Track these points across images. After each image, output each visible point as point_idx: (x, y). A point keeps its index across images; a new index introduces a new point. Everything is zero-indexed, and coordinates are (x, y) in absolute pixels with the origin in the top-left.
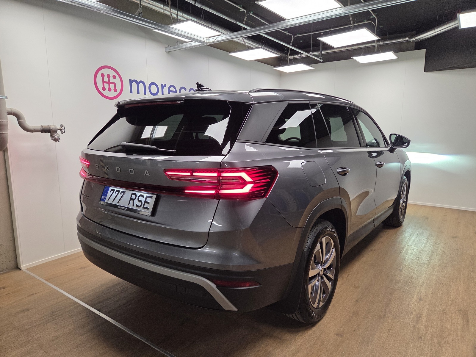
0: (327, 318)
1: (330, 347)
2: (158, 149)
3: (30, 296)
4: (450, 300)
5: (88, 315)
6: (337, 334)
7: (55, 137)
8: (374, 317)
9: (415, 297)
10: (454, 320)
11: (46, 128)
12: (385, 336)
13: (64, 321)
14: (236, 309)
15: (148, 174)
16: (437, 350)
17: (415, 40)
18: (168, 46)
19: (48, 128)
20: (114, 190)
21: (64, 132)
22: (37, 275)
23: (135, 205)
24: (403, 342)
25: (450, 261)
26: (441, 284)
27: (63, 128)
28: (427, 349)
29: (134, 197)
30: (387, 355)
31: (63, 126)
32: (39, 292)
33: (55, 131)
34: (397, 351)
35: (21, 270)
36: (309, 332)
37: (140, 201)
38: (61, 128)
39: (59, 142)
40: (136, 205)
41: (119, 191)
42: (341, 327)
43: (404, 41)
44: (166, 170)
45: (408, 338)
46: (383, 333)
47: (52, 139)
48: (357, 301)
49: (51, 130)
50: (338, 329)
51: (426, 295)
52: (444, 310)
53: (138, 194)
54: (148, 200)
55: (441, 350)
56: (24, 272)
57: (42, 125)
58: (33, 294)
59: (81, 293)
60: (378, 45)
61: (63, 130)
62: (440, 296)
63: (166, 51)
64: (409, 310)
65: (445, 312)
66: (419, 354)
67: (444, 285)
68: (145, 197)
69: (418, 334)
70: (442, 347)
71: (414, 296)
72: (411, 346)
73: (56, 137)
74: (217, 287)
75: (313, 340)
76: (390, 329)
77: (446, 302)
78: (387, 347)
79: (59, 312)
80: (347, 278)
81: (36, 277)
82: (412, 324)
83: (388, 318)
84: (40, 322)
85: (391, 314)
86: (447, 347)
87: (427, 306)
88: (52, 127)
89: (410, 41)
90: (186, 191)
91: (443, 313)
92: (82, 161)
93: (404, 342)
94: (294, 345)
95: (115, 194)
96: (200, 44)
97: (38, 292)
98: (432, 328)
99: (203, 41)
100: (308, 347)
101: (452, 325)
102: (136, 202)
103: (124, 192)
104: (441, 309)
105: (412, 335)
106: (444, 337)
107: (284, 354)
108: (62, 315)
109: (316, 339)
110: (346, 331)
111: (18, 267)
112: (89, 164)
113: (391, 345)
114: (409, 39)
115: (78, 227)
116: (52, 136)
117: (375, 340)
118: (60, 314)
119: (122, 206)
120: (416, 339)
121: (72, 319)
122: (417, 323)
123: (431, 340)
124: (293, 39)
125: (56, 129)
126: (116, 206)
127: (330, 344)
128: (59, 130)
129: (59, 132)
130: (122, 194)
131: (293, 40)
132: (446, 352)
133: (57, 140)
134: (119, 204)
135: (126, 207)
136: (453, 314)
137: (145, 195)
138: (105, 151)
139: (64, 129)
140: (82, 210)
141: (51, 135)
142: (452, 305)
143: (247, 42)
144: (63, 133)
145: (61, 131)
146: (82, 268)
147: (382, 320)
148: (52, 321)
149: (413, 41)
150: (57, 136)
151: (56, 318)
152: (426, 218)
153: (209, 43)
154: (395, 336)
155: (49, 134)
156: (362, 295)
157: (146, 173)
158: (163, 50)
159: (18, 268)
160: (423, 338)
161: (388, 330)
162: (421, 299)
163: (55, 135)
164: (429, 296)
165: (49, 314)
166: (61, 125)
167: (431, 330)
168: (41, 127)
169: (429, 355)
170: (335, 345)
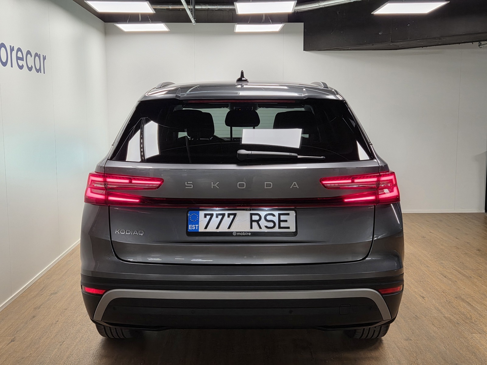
2: (299, 156)
4: (441, 292)
14: (391, 318)
20: (210, 214)
23: (263, 227)
29: (255, 218)
37: (271, 221)
40: (266, 226)
41: (222, 215)
44: (321, 180)
53: (263, 213)
54: (284, 218)
65: (449, 302)
68: (277, 215)
74: (382, 297)
90: (346, 200)
95: (216, 219)
102: (263, 223)
103: (234, 214)
110: (408, 335)
126: (230, 234)
127: (411, 348)
130: (232, 216)
134: (233, 230)
135: (249, 232)
137: (276, 213)
164: (425, 293)
170: (416, 347)
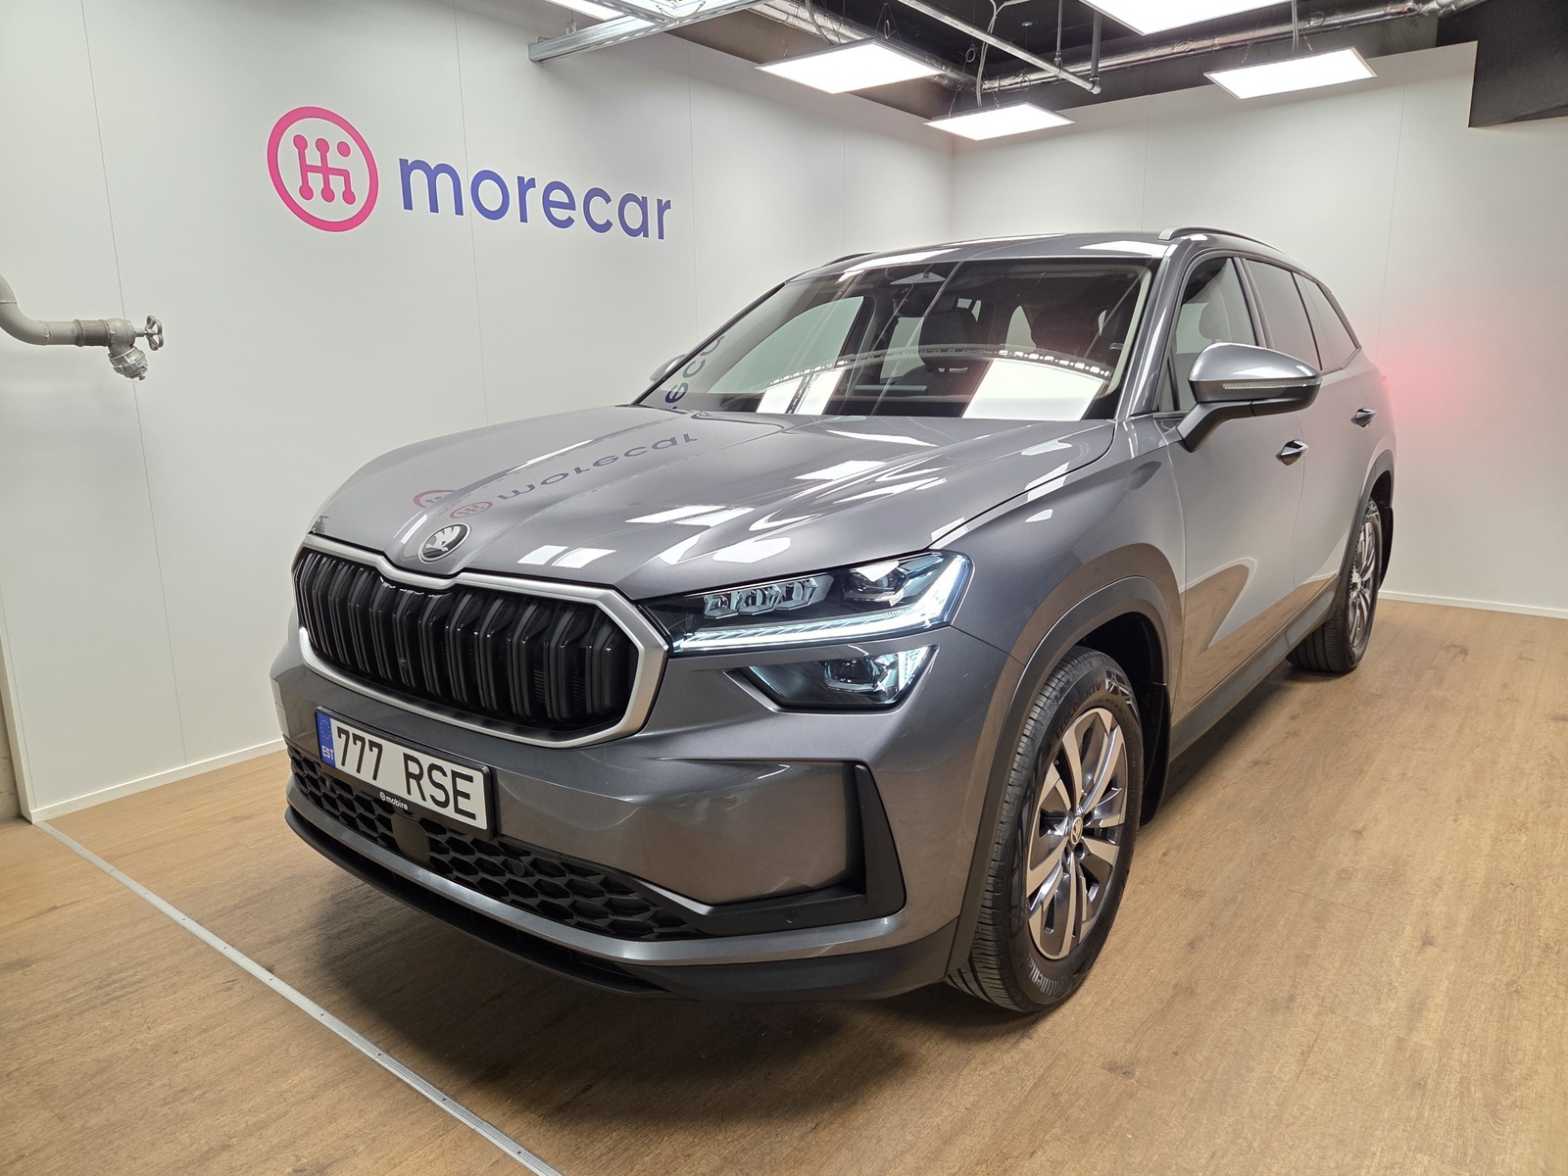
0: (1079, 1008)
1: (1083, 1116)
3: (40, 914)
4: (1537, 943)
5: (227, 985)
6: (1112, 1068)
7: (128, 361)
8: (1250, 1003)
9: (1406, 934)
10: (1551, 1019)
11: (92, 328)
12: (1288, 1076)
13: (142, 1006)
16: (1481, 1131)
17: (1438, 7)
18: (541, 40)
19: (101, 329)
21: (161, 344)
22: (80, 842)
24: (1353, 1099)
25: (1543, 803)
26: (1505, 886)
27: (155, 329)
28: (1446, 1127)
30: (1290, 1147)
31: (154, 323)
32: (74, 903)
33: (128, 342)
34: (1331, 1135)
35: (30, 823)
36: (1009, 1056)
38: (150, 331)
39: (141, 379)
42: (1129, 1041)
43: (1399, 13)
45: (1374, 1086)
46: (1283, 1066)
47: (118, 370)
48: (1192, 945)
49: (112, 335)
50: (1116, 1047)
51: (1446, 927)
52: (1513, 982)
55: (1497, 1133)
56: (40, 832)
57: (79, 319)
58: (55, 908)
59: (219, 907)
60: (1305, 29)
61: (156, 338)
62: (1499, 929)
63: (533, 57)
64: (1384, 979)
65: (1517, 991)
66: (1413, 1148)
67: (1514, 891)
69: (1413, 1070)
70: (1502, 1120)
71: (1404, 928)
72: (1386, 1114)
73: (131, 360)
75: (1019, 1089)
76: (1310, 1049)
77: (1522, 951)
78: (1294, 1117)
79: (130, 972)
80: (1161, 862)
81: (77, 850)
82: (1391, 1032)
83: (1305, 1008)
84: (60, 1008)
85: (1317, 995)
86: (1521, 1123)
87: (1452, 968)
88: (115, 327)
89: (1420, 15)
91: (1509, 995)
93: (1358, 1101)
94: (950, 1104)
96: (649, 24)
97: (72, 900)
98: (1467, 1049)
99: (659, 11)
100: (998, 1113)
101: (1540, 1039)
104: (1505, 980)
105: (1392, 1074)
106: (1511, 1085)
107: (909, 1137)
108: (139, 981)
109: (1030, 1084)
110: (1145, 1054)
111: (23, 812)
113: (1308, 1109)
114: (1416, 7)
116: (116, 358)
117: (1251, 1091)
118: (133, 979)
120: (1406, 1089)
121: (173, 997)
122: (1410, 1030)
123: (1462, 1092)
124: (995, 13)
125: (130, 333)
127: (1081, 1102)
128: (140, 335)
129: (141, 343)
131: (994, 17)
132: (1515, 1143)
133: (134, 372)
136: (1548, 998)
139: (160, 331)
141: (112, 355)
142: (1543, 963)
143: (828, 29)
144: (156, 349)
145: (149, 339)
146: (235, 819)
147: (1280, 1018)
148: (103, 1004)
149: (1433, 12)
150: (133, 358)
151: (118, 993)
152: (1460, 652)
153: (681, 19)
154: (1327, 1079)
155: (106, 350)
156: (1212, 924)
158: (524, 54)
159: (21, 817)
160: (1430, 1084)
161: (1302, 1053)
162: (1427, 941)
163: (129, 356)
164: (1460, 930)
165: (97, 979)
166: (149, 320)
167: (1461, 1054)
168: (72, 326)
169: (1452, 1150)
170: (1101, 1108)
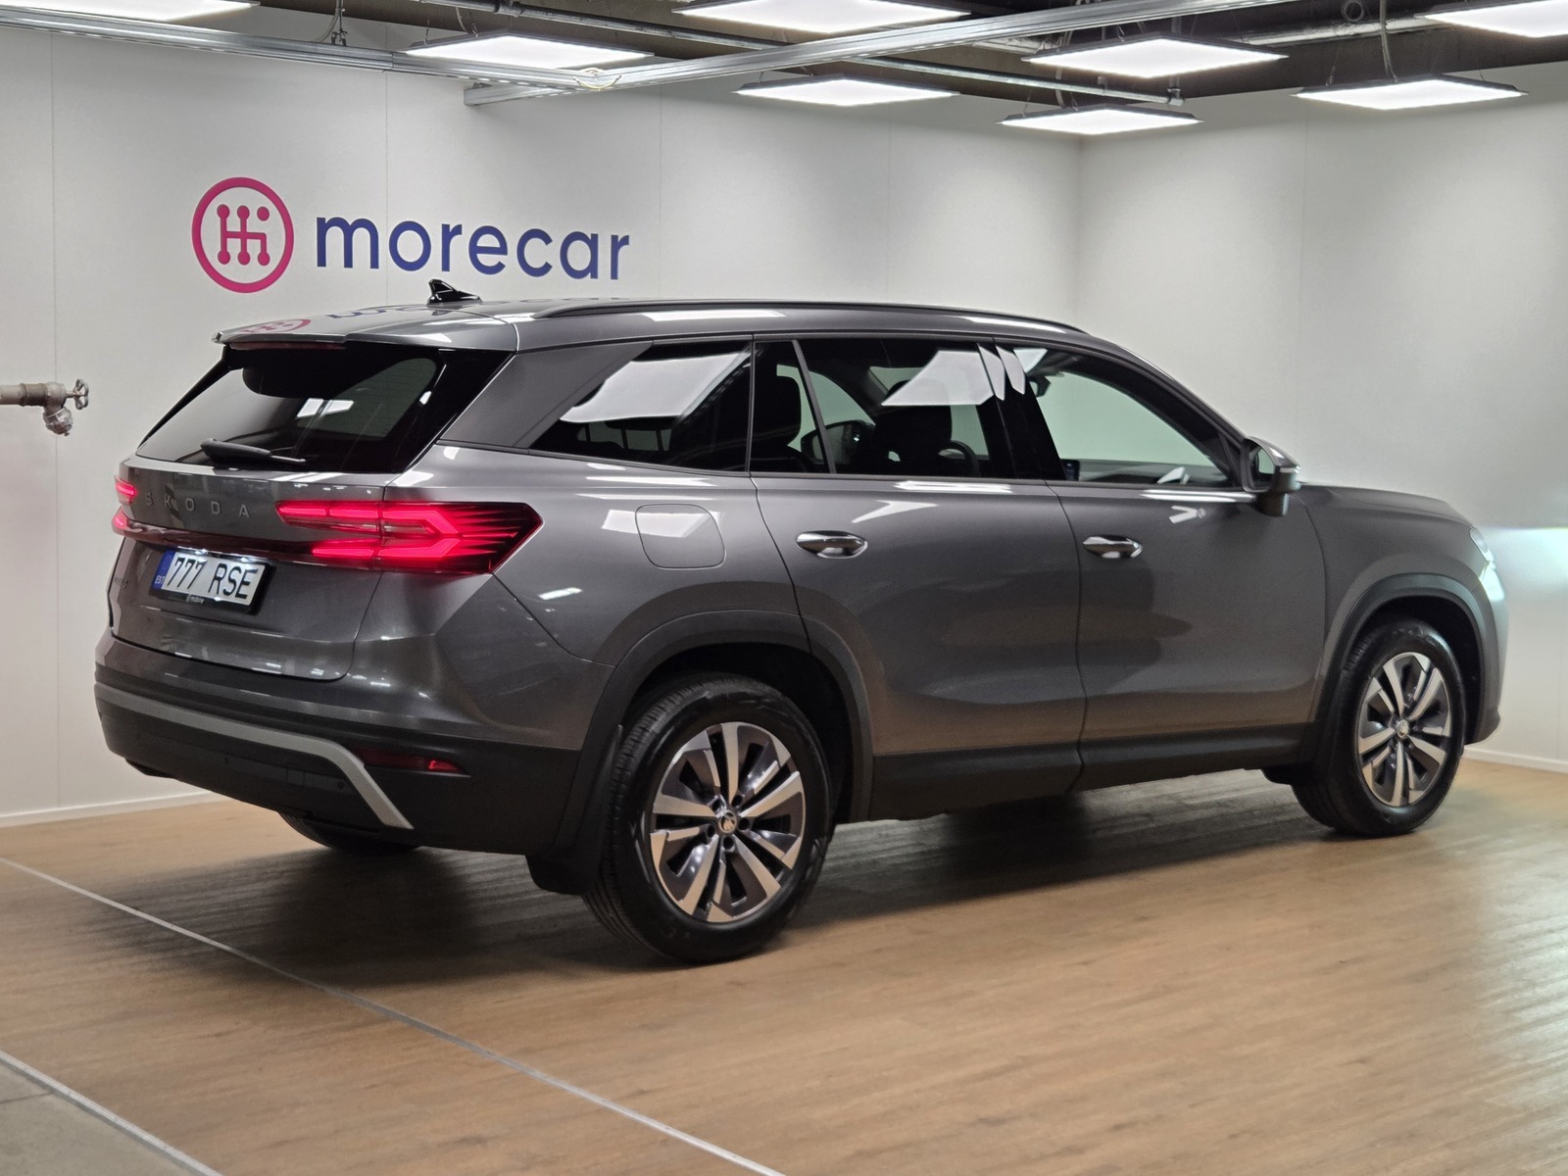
2: (274, 457)
7: (59, 419)
11: (35, 390)
14: (408, 825)
15: (246, 513)
19: (40, 392)
20: (182, 560)
21: (86, 405)
23: (221, 591)
27: (83, 391)
29: (221, 573)
31: (83, 385)
33: (60, 403)
37: (232, 581)
38: (78, 393)
39: (67, 434)
40: (224, 591)
41: (192, 562)
44: (279, 506)
47: (50, 427)
49: (48, 397)
53: (231, 565)
54: (249, 578)
57: (26, 383)
61: (82, 399)
68: (243, 571)
73: (61, 419)
74: (365, 767)
88: (52, 390)
90: (314, 552)
92: (120, 488)
95: (184, 569)
102: (225, 583)
103: (203, 564)
112: (132, 493)
115: (99, 666)
116: (50, 417)
119: (195, 596)
125: (63, 397)
126: (183, 597)
128: (70, 396)
129: (70, 403)
130: (200, 566)
133: (61, 429)
134: (190, 592)
135: (202, 598)
137: (244, 567)
138: (179, 461)
139: (86, 394)
140: (111, 623)
141: (46, 412)
144: (80, 408)
145: (76, 400)
150: (63, 417)
155: (41, 409)
157: (243, 511)
163: (59, 415)
166: (78, 382)
168: (19, 389)
